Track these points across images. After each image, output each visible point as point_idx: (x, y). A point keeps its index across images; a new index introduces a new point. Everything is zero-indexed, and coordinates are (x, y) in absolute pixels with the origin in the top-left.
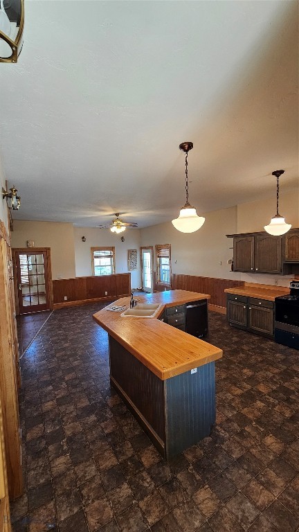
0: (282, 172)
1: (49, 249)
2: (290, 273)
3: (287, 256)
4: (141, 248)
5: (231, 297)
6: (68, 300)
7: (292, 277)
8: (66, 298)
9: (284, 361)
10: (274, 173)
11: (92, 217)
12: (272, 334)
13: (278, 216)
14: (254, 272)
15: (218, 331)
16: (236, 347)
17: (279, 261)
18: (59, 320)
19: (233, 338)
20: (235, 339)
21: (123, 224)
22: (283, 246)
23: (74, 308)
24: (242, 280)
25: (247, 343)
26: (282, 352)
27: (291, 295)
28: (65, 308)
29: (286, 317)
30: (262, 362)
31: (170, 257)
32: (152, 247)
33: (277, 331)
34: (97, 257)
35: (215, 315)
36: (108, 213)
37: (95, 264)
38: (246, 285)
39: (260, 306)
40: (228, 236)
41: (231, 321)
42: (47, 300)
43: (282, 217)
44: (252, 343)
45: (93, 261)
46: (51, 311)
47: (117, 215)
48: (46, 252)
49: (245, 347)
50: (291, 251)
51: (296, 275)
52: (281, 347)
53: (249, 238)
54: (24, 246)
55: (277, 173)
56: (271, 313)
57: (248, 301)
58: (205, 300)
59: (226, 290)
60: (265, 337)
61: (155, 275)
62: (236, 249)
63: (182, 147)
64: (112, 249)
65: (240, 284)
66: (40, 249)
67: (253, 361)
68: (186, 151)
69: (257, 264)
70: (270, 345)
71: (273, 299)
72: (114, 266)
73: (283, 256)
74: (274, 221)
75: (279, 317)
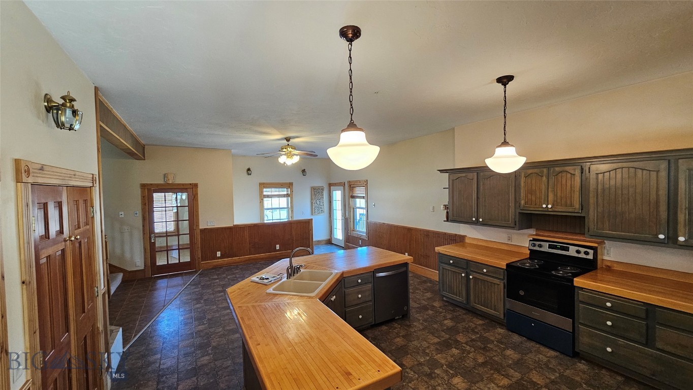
0: (510, 78)
1: (196, 185)
2: (529, 227)
3: (523, 202)
4: (330, 185)
5: (444, 258)
6: (222, 257)
7: (532, 231)
8: (219, 254)
9: (518, 364)
10: (499, 80)
11: (253, 143)
12: (502, 317)
13: (505, 143)
14: (477, 223)
15: (425, 308)
16: (447, 336)
17: (512, 210)
18: (203, 287)
19: (446, 322)
20: (448, 323)
21: (296, 152)
22: (517, 188)
23: (229, 267)
24: (462, 233)
25: (467, 330)
26: (515, 347)
27: (530, 258)
28: (216, 268)
29: (522, 293)
30: (484, 364)
31: (366, 198)
32: (343, 184)
33: (509, 313)
34: (268, 196)
35: (425, 282)
36: (274, 137)
37: (266, 207)
38: (467, 241)
39: (484, 274)
40: (441, 171)
41: (444, 293)
42: (192, 256)
43: (512, 146)
44: (473, 330)
45: (262, 202)
46: (196, 272)
47: (288, 139)
48: (191, 189)
49: (461, 338)
50: (529, 195)
51: (537, 229)
52: (516, 338)
53: (470, 175)
54: (161, 181)
55: (505, 80)
56: (500, 285)
57: (466, 265)
58: (405, 265)
59: (437, 249)
60: (493, 321)
61: (348, 222)
62: (452, 188)
63: (343, 33)
64: (289, 185)
65: (458, 240)
66: (183, 185)
67: (469, 363)
68: (350, 41)
69: (481, 212)
70: (499, 334)
71: (503, 264)
72: (291, 209)
73: (517, 201)
74: (501, 151)
75: (511, 292)
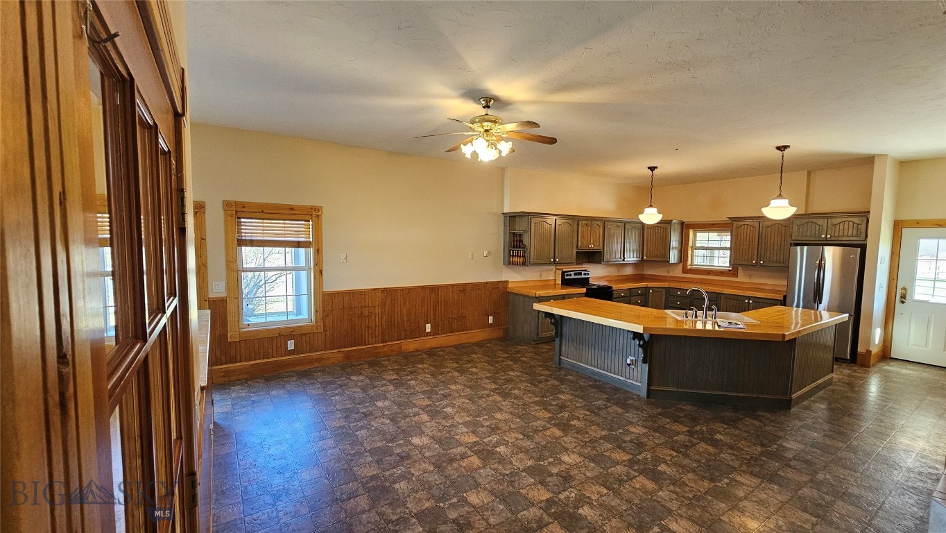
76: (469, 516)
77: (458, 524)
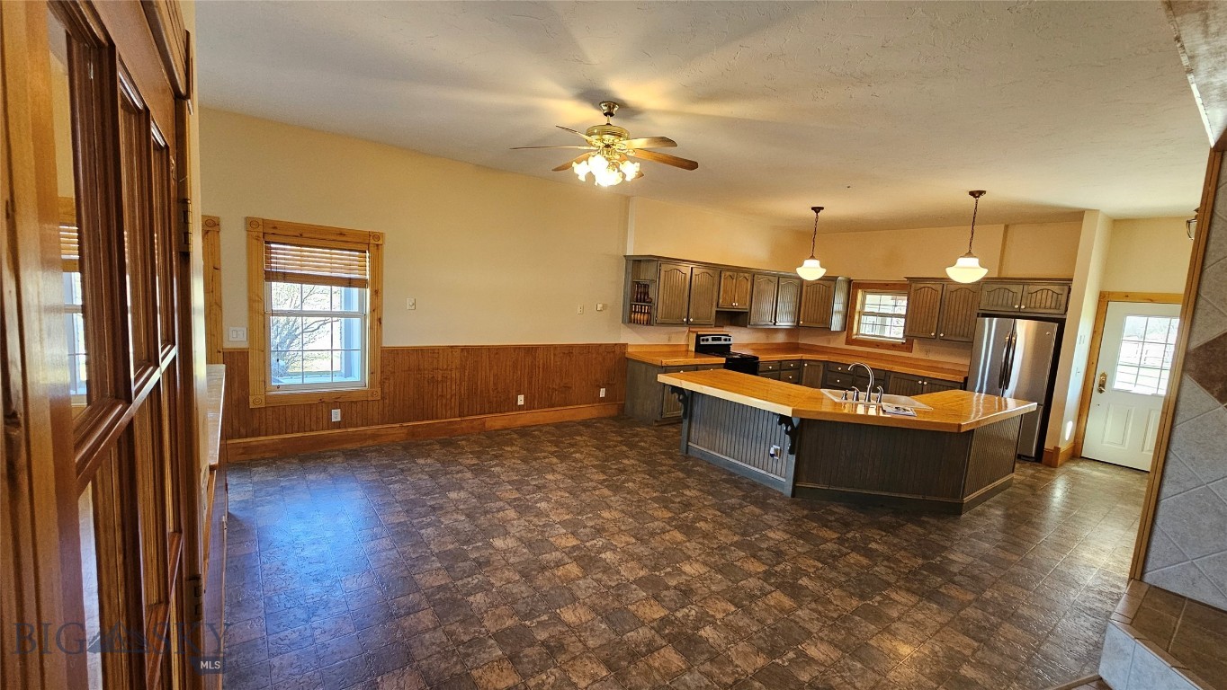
76: (561, 637)
77: (548, 647)
